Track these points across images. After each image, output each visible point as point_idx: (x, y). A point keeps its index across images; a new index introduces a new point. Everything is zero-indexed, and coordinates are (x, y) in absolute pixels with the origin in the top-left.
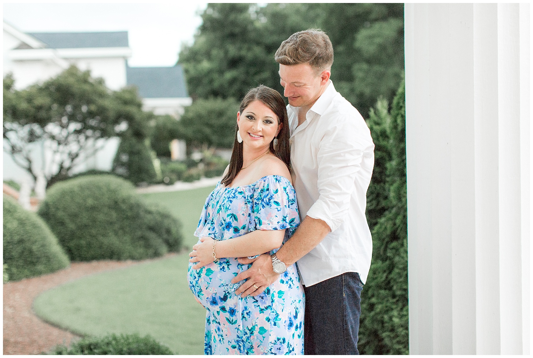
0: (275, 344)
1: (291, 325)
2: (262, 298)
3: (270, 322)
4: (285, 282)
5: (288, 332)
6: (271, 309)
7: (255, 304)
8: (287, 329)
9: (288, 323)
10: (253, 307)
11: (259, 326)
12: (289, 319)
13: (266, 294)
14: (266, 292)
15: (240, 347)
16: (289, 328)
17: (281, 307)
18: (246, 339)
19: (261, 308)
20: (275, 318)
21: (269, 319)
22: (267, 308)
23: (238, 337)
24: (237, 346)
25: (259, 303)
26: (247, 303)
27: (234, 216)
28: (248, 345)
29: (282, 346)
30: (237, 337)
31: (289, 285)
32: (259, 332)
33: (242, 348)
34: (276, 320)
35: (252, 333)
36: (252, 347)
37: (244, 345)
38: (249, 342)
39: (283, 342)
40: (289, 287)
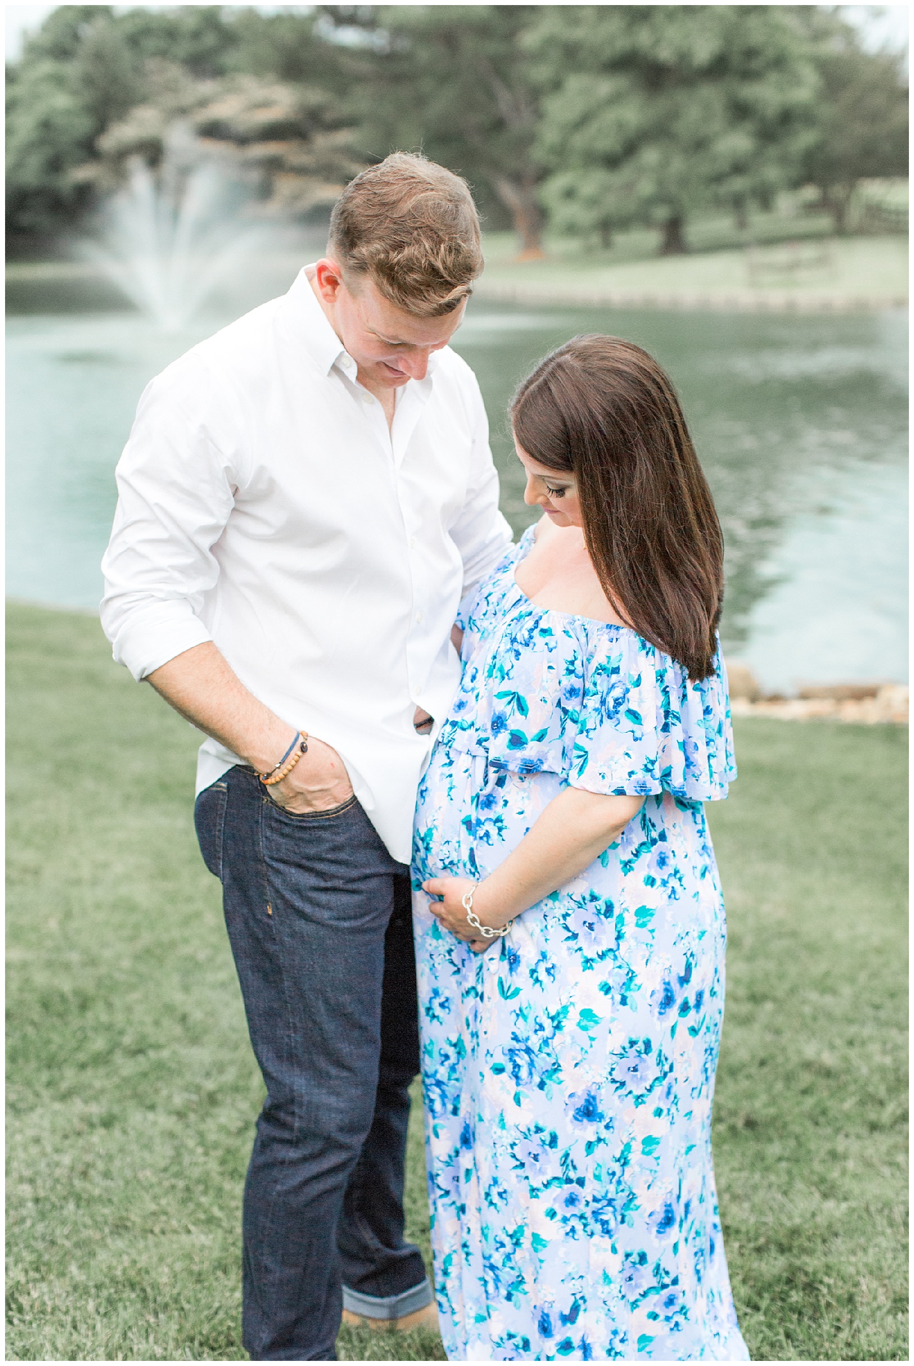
0: (622, 1056)
1: (668, 1001)
2: (591, 927)
3: (609, 996)
4: (658, 882)
5: (658, 1023)
6: (616, 958)
7: (571, 943)
8: (657, 1014)
9: (660, 996)
10: (564, 953)
11: (580, 1007)
12: (663, 986)
13: (602, 917)
14: (602, 912)
15: (516, 1070)
16: (663, 1011)
17: (644, 952)
18: (538, 1045)
19: (585, 954)
20: (624, 984)
21: (607, 987)
22: (602, 956)
23: (515, 1038)
24: (509, 1067)
25: (581, 942)
26: (546, 940)
27: (519, 699)
28: (543, 1062)
29: (643, 1060)
30: (513, 1039)
31: (671, 889)
32: (579, 1024)
33: (524, 1073)
34: (626, 990)
35: (558, 1027)
36: (556, 1068)
37: (531, 1064)
38: (548, 1054)
39: (646, 1050)
40: (670, 897)
